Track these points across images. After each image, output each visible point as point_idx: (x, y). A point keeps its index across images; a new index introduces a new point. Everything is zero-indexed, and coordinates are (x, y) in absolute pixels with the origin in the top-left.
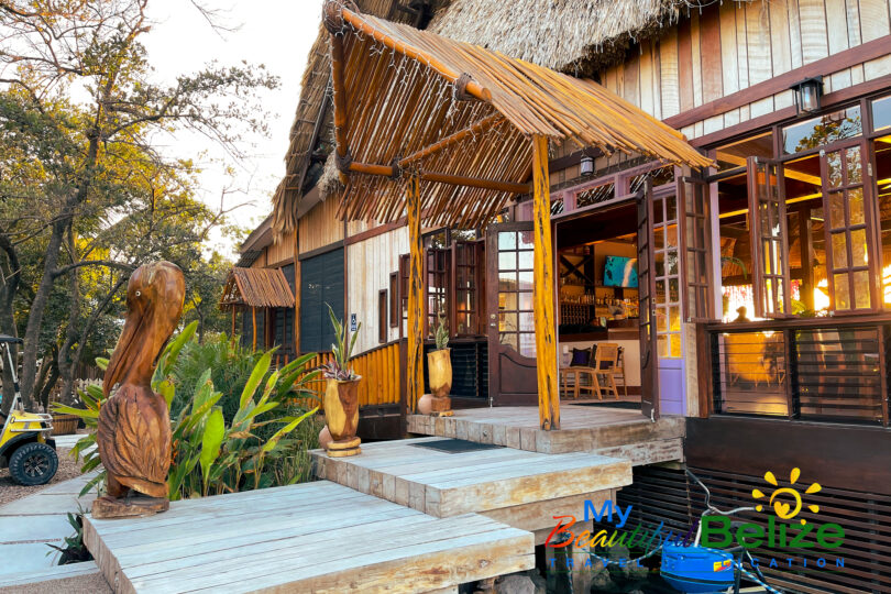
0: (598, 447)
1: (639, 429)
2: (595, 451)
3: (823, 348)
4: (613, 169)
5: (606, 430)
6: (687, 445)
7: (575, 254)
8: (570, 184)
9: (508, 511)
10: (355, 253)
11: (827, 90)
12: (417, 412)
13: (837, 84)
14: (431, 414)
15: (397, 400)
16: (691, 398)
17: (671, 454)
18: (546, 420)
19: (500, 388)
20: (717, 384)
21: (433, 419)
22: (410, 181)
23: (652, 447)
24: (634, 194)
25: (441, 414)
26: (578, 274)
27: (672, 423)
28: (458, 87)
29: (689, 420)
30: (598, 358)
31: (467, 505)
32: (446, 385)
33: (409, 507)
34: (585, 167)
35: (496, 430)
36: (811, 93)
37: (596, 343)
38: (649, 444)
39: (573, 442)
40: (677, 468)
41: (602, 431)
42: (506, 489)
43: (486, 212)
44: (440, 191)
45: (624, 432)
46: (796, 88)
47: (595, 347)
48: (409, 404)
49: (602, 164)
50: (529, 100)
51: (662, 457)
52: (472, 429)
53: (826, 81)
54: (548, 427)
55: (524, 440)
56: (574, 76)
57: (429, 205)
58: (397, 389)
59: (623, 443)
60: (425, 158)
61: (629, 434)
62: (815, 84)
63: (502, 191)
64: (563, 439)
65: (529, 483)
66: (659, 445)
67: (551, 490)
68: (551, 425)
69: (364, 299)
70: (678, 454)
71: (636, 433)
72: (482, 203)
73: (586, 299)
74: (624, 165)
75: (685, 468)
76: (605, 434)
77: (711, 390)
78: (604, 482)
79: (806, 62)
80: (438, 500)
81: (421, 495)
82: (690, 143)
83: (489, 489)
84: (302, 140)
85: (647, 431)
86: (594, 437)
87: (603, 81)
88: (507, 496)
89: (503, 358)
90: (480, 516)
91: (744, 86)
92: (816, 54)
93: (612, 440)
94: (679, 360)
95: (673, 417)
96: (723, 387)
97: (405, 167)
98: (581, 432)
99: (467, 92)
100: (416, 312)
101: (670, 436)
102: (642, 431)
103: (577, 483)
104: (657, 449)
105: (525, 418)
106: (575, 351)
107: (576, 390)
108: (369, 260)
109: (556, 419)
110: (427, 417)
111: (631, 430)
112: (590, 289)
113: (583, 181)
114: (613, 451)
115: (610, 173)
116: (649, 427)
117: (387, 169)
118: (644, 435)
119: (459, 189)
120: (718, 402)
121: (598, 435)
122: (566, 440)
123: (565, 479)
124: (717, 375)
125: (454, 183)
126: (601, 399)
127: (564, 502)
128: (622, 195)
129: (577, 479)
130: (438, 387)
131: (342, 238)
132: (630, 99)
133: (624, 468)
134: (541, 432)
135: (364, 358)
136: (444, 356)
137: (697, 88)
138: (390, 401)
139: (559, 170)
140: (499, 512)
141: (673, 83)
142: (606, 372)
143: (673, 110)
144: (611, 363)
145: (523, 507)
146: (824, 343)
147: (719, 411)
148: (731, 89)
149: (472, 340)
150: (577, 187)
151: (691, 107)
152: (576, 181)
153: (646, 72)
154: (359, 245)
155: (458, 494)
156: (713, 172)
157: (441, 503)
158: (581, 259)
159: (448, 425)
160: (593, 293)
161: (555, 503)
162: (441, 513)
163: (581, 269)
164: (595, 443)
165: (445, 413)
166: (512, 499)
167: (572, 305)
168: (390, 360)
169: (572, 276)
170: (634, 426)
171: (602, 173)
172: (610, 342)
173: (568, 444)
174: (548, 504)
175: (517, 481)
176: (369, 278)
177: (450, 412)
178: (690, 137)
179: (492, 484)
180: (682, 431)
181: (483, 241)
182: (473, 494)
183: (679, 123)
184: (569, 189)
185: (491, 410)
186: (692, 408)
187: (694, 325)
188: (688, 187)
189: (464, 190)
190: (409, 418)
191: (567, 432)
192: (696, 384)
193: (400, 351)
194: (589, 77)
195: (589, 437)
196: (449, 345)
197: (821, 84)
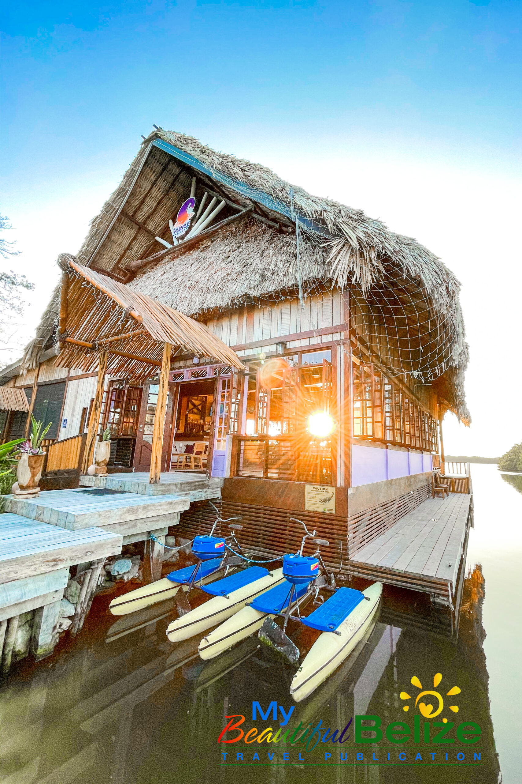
0: (178, 492)
1: (200, 483)
2: (176, 494)
3: (283, 449)
4: (207, 364)
5: (184, 484)
6: (223, 491)
7: (197, 400)
8: (188, 367)
9: (117, 525)
10: (72, 386)
11: (288, 347)
12: (87, 474)
13: (291, 345)
14: (94, 475)
15: (76, 467)
16: (227, 469)
17: (215, 495)
18: (152, 479)
19: (140, 463)
20: (238, 463)
21: (94, 478)
22: (103, 352)
23: (206, 492)
24: (214, 376)
25: (100, 475)
26: (198, 409)
27: (217, 480)
28: (126, 312)
29: (225, 479)
30: (195, 450)
31: (91, 523)
32: (105, 460)
33: (57, 525)
34: (196, 361)
35: (127, 484)
36: (282, 347)
37: (195, 442)
38: (205, 490)
39: (164, 490)
40: (218, 501)
41: (181, 484)
42: (117, 513)
43: (146, 374)
44: (120, 360)
45: (193, 485)
46: (276, 344)
47: (194, 444)
48: (82, 469)
49: (203, 360)
50: (163, 326)
51: (210, 497)
52: (114, 483)
53: (288, 343)
54: (152, 482)
55: (140, 489)
56: (195, 320)
57: (112, 367)
58: (77, 461)
59: (191, 490)
60: (111, 342)
61: (195, 486)
62: (283, 344)
63: (155, 365)
64: (160, 488)
65: (130, 511)
66: (209, 491)
67: (144, 514)
68: (155, 481)
69: (73, 412)
70: (219, 495)
71: (198, 485)
72: (144, 369)
73: (200, 422)
74: (212, 363)
75: (221, 501)
76: (183, 486)
77: (236, 465)
78: (174, 509)
79: (282, 335)
80: (73, 521)
81: (64, 518)
82: (239, 358)
83: (107, 514)
84: (50, 320)
85: (205, 484)
86: (177, 487)
87: (208, 325)
88: (118, 517)
89: (143, 447)
90: (98, 528)
91: (261, 339)
92: (286, 333)
93: (186, 488)
94: (224, 451)
95: (218, 478)
96: (241, 464)
97: (100, 345)
98: (170, 485)
99: (130, 315)
100: (95, 420)
101: (215, 486)
102: (202, 484)
103: (159, 510)
104: (208, 493)
105: (144, 478)
106: (187, 446)
107: (183, 464)
108: (80, 390)
109: (158, 478)
110: (91, 477)
111: (197, 484)
112: (203, 417)
113: (194, 367)
114: (186, 494)
115: (206, 365)
116: (205, 482)
117: (90, 344)
118: (202, 486)
119: (131, 361)
120: (238, 471)
121: (179, 486)
122: (161, 489)
123: (153, 508)
124: (239, 459)
125: (130, 357)
126: (194, 469)
127: (151, 519)
128: (209, 375)
129: (160, 508)
130: (100, 461)
131: (66, 376)
132: (217, 335)
133: (186, 502)
134: (149, 485)
135: (62, 443)
136: (107, 444)
137: (244, 336)
138: (72, 468)
139: (185, 360)
140: (112, 526)
141: (235, 332)
142: (198, 456)
143: (234, 343)
144: (201, 452)
145: (126, 523)
146: (284, 447)
147: (238, 475)
148: (256, 339)
149: (131, 437)
150: (191, 369)
151: (241, 344)
152: (191, 366)
153: (225, 324)
154: (76, 381)
155: (86, 517)
156: (247, 372)
157: (74, 522)
158: (200, 402)
159: (102, 481)
160: (204, 419)
161: (146, 520)
162: (73, 528)
163: (200, 407)
164: (177, 490)
165: (102, 475)
166: (121, 519)
167: (193, 424)
168: (76, 444)
169: (195, 410)
170: (198, 482)
171: (203, 364)
172: (204, 442)
173: (162, 491)
174: (142, 521)
175: (125, 509)
176: (79, 400)
177: (106, 475)
178: (239, 356)
179: (109, 511)
180: (221, 484)
181: (142, 388)
182: (97, 516)
183: (236, 349)
184: (188, 369)
185: (133, 474)
186: (227, 474)
187: (232, 436)
188: (235, 376)
189: (134, 362)
190: (81, 477)
191: (162, 485)
192: (230, 463)
193: (82, 440)
194: (202, 322)
195: (174, 487)
196: (110, 439)
197: (286, 345)
